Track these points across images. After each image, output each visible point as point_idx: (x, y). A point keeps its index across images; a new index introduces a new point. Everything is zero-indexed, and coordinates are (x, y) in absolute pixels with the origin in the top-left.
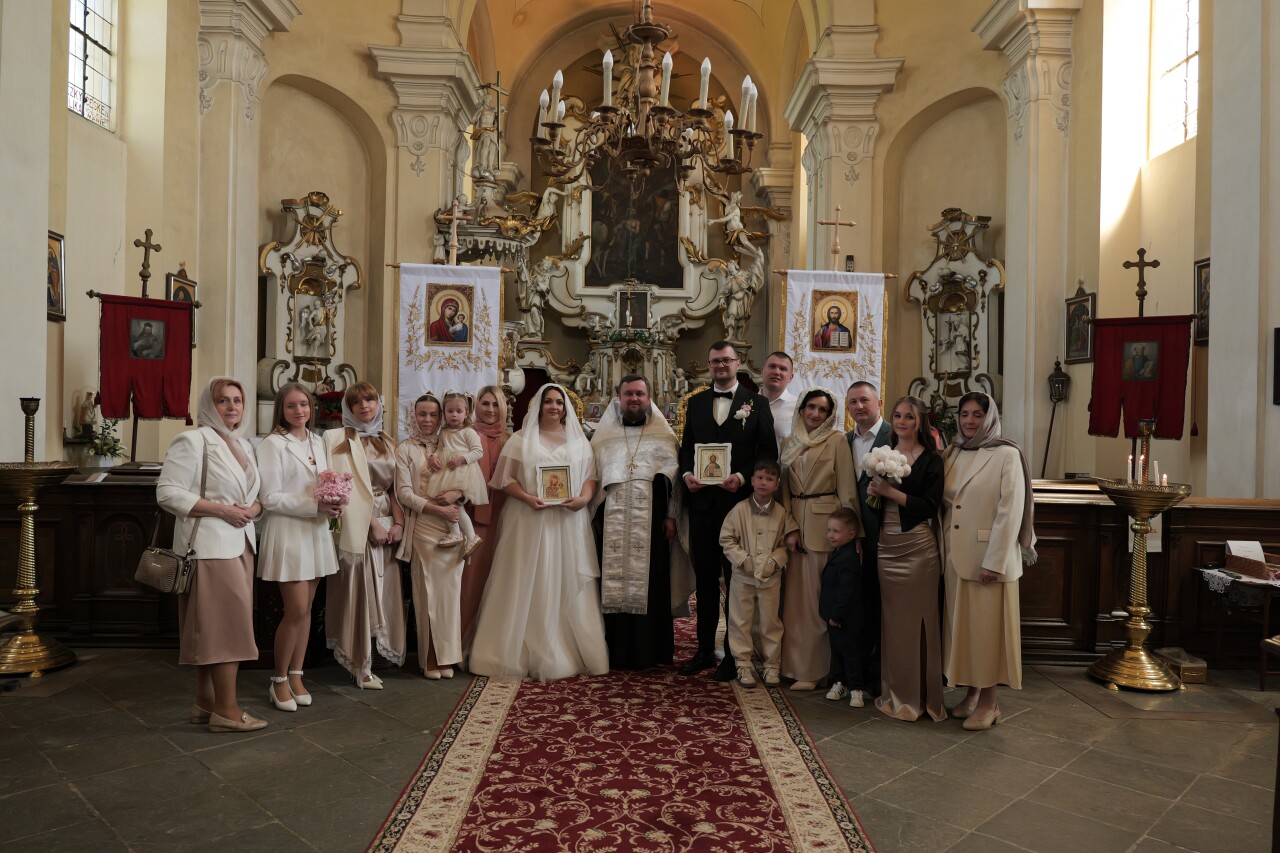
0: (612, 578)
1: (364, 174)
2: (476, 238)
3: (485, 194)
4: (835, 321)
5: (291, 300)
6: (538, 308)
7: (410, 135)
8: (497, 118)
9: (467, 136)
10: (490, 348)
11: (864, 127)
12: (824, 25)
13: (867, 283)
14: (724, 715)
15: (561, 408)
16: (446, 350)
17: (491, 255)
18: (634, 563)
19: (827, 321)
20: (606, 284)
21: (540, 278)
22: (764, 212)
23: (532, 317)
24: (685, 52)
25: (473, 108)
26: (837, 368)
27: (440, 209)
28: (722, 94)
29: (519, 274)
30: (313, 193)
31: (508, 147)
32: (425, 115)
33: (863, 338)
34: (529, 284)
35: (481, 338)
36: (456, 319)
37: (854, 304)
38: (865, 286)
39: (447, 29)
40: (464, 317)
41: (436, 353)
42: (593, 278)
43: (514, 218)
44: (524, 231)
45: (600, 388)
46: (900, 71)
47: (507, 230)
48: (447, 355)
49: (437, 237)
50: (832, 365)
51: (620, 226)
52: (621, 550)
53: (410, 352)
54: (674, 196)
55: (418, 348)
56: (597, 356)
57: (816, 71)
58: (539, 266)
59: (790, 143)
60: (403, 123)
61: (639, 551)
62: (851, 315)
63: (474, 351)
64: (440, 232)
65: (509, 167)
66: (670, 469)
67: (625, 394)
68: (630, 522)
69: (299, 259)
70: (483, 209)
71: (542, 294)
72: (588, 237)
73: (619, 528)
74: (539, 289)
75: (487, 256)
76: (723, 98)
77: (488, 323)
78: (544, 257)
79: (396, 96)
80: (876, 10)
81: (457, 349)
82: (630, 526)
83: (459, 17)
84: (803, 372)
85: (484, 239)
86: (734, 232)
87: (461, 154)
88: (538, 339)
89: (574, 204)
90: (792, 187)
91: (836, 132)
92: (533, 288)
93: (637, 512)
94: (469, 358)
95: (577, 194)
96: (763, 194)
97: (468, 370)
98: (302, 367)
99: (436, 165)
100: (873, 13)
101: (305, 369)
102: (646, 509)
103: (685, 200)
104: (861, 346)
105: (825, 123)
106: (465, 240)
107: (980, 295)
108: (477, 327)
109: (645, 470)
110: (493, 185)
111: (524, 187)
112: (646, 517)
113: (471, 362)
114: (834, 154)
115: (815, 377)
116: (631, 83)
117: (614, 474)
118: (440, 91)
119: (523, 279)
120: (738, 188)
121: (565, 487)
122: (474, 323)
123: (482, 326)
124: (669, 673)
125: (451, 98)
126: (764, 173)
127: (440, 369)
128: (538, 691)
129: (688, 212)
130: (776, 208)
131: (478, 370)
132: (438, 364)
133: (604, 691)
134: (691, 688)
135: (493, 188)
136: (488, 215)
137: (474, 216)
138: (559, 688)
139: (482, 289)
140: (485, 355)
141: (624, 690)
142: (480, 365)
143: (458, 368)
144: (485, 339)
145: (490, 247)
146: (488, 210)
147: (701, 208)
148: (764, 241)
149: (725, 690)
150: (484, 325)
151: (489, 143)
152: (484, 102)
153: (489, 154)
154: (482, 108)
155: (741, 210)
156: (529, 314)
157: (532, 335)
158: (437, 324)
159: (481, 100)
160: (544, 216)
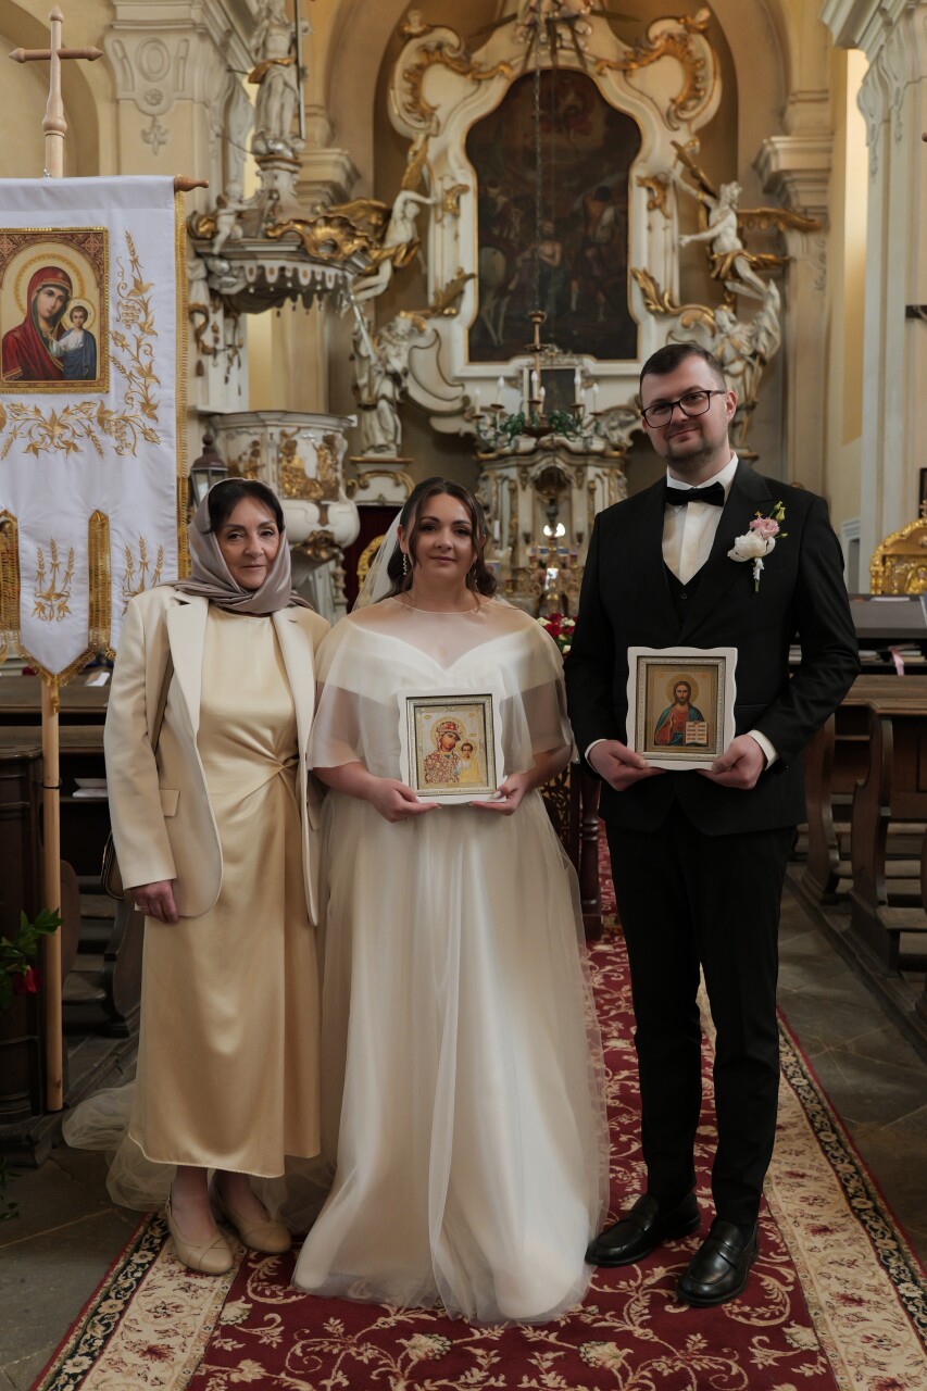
2: (261, 262)
3: (277, 184)
6: (390, 402)
7: (138, 78)
8: (294, 41)
9: (245, 81)
10: (154, 390)
16: (45, 403)
17: (294, 299)
20: (504, 357)
21: (391, 351)
22: (779, 216)
23: (379, 416)
25: (249, 22)
27: (195, 213)
28: (702, 7)
29: (356, 344)
31: (333, 125)
32: (164, 39)
34: (374, 360)
35: (130, 366)
36: (66, 320)
40: (85, 315)
41: (18, 410)
42: (483, 347)
43: (328, 221)
44: (348, 248)
45: (497, 535)
47: (316, 246)
48: (46, 415)
49: (192, 264)
51: (527, 254)
54: (619, 197)
58: (390, 329)
59: (826, 91)
60: (125, 56)
63: (113, 402)
64: (199, 255)
65: (334, 157)
70: (273, 209)
71: (396, 378)
72: (472, 276)
74: (389, 368)
75: (288, 302)
76: (704, 15)
77: (147, 329)
78: (397, 313)
79: (112, 7)
81: (73, 400)
85: (276, 264)
86: (726, 256)
87: (237, 117)
88: (391, 455)
89: (447, 219)
90: (829, 170)
92: (379, 368)
94: (101, 422)
95: (451, 201)
96: (776, 186)
97: (101, 452)
99: (188, 135)
103: (639, 198)
106: (242, 268)
108: (119, 339)
110: (292, 167)
111: (362, 195)
113: (106, 431)
119: (363, 352)
120: (732, 176)
122: (112, 327)
123: (131, 334)
124: (635, 1278)
125: (211, 7)
126: (778, 146)
127: (32, 454)
128: (249, 1380)
129: (645, 224)
130: (799, 210)
131: (126, 451)
132: (27, 441)
133: (445, 1382)
134: (706, 1363)
135: (293, 172)
136: (282, 219)
137: (256, 222)
138: (313, 1363)
139: (129, 238)
140: (143, 410)
141: (502, 1377)
142: (129, 438)
143: (76, 448)
144: (140, 371)
145: (287, 279)
146: (281, 211)
147: (667, 217)
148: (778, 272)
149: (809, 1373)
150: (138, 333)
151: (280, 87)
152: (270, 11)
153: (282, 107)
154: (266, 23)
155: (738, 216)
156: (374, 413)
157: (380, 448)
158: (17, 335)
159: (263, 6)
160: (396, 243)
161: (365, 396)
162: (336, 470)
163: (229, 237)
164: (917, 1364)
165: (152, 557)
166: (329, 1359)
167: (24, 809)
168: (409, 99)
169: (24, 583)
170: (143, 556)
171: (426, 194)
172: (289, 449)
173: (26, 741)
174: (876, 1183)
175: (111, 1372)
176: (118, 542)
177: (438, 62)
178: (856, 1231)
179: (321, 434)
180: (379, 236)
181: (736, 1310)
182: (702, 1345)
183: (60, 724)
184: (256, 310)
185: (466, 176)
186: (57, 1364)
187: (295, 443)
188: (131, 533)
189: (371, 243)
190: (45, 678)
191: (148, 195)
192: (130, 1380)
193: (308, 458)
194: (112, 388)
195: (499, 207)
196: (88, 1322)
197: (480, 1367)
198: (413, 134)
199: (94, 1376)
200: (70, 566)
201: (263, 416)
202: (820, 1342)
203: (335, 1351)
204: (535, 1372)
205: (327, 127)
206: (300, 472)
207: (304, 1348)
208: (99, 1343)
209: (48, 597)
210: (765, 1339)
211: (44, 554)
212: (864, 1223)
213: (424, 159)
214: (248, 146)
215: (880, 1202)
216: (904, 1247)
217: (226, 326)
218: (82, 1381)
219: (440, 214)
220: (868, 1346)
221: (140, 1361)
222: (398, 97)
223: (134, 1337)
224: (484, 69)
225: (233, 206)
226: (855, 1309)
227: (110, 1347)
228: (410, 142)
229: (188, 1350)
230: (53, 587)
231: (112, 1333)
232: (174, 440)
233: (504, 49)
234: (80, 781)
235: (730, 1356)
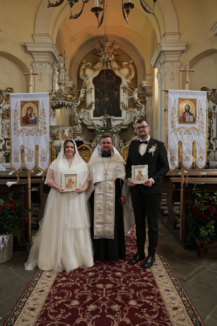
0: (98, 223)
1: (25, 83)
2: (59, 101)
3: (61, 88)
4: (187, 111)
5: (3, 121)
6: (80, 123)
7: (38, 70)
8: (64, 65)
9: (56, 71)
10: (46, 126)
11: (176, 64)
12: (162, 33)
13: (200, 95)
14: (152, 297)
15: (73, 150)
16: (29, 128)
17: (64, 107)
18: (108, 217)
19: (185, 111)
20: (100, 116)
21: (80, 115)
22: (144, 94)
23: (78, 126)
24: (120, 48)
25: (57, 62)
26: (189, 131)
28: (131, 60)
29: (74, 114)
30: (8, 88)
31: (70, 78)
32: (43, 64)
33: (199, 118)
34: (77, 116)
35: (42, 122)
36: (32, 115)
37: (195, 104)
38: (199, 96)
39: (48, 37)
40: (35, 114)
41: (25, 129)
42: (95, 115)
43: (70, 94)
44: (73, 99)
46: (187, 46)
47: (68, 98)
48: (29, 130)
50: (187, 129)
51: (103, 99)
52: (102, 211)
53: (15, 129)
54: (118, 90)
55: (18, 127)
56: (97, 137)
57: (161, 46)
58: (80, 111)
59: (151, 74)
60: (36, 67)
61: (110, 211)
62: (194, 109)
63: (39, 128)
65: (71, 83)
66: (122, 175)
67: (102, 143)
68: (106, 199)
69: (5, 108)
70: (61, 92)
71: (81, 120)
72: (94, 103)
73: (101, 201)
74: (80, 118)
75: (63, 107)
76: (132, 61)
77: (45, 116)
78: (81, 109)
79: (34, 59)
80: (179, 28)
81: (33, 127)
82: (105, 200)
83: (53, 35)
84: (175, 133)
85: (61, 101)
86: (136, 100)
87: (55, 77)
88: (80, 132)
89: (90, 93)
90: (152, 87)
91: (167, 66)
92: (78, 118)
93: (108, 194)
94: (37, 131)
95: (91, 90)
96: (144, 89)
97: (37, 135)
98: (7, 141)
99: (46, 80)
100: (178, 28)
101: (8, 142)
102: (112, 193)
103: (121, 90)
104: (198, 121)
105: (164, 63)
106: (56, 102)
107: (213, 113)
108: (40, 118)
109: (111, 176)
110: (64, 85)
111: (75, 89)
112: (113, 196)
113: (38, 132)
114: (167, 72)
115: (180, 134)
116: (105, 57)
117: (98, 178)
118: (47, 56)
119: (76, 115)
120: (137, 87)
121: (75, 184)
122: (39, 116)
123: (42, 117)
124: (123, 263)
125: (50, 59)
126: (144, 82)
127: (27, 136)
128: (64, 280)
129: (122, 95)
130: (148, 93)
131: (41, 135)
132: (26, 134)
133: (94, 279)
134: (134, 274)
135: (64, 86)
136: (62, 94)
137: (58, 94)
138: (74, 277)
139: (42, 102)
140: (44, 129)
141: (103, 278)
142: (42, 133)
143: (33, 135)
144: (44, 123)
145: (63, 104)
146: (62, 92)
147: (126, 94)
148: (144, 103)
149: (149, 275)
150: (43, 117)
151: (62, 72)
152: (60, 60)
153: (62, 76)
154: (60, 62)
155: (138, 93)
156: (77, 125)
157: (78, 131)
158: (25, 117)
159: (59, 59)
160: (81, 97)
161: (76, 122)
162: (71, 135)
163: (53, 97)
164: (165, 273)
165: (45, 152)
166: (76, 276)
167: (25, 193)
168: (83, 74)
169: (25, 156)
170: (44, 152)
171: (86, 89)
172: (64, 132)
173: (25, 181)
174: (160, 248)
175: (42, 280)
176: (40, 149)
177: (88, 68)
178: (157, 255)
179: (69, 129)
180: (78, 96)
181: (138, 267)
182: (133, 272)
183: (31, 178)
184: (58, 109)
185: (93, 86)
186: (34, 279)
187: (65, 131)
188: (42, 148)
189: (77, 98)
190: (28, 171)
191: (45, 95)
192: (45, 281)
193: (67, 133)
194: (39, 125)
195: (98, 92)
196: (38, 273)
197: (100, 277)
198: (84, 79)
199: (40, 280)
200: (32, 153)
201: (59, 126)
202: (151, 271)
203: (77, 275)
204: (108, 277)
205: (69, 78)
206: (65, 136)
207: (72, 275)
208: (40, 276)
209: (29, 158)
210: (143, 271)
211: (28, 152)
212: (158, 254)
213: (86, 83)
214: (57, 82)
215: (160, 251)
216: (164, 257)
217: (53, 111)
218: (38, 281)
219: (88, 92)
220: (158, 271)
221: (47, 278)
222: (81, 73)
223: (45, 275)
224: (96, 69)
225: (54, 92)
226: (156, 266)
227: (42, 276)
228: (83, 81)
229: (54, 276)
230: (30, 157)
231: (42, 274)
232: (49, 134)
233: (99, 66)
234: (32, 188)
235: (137, 273)
